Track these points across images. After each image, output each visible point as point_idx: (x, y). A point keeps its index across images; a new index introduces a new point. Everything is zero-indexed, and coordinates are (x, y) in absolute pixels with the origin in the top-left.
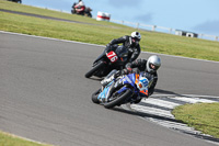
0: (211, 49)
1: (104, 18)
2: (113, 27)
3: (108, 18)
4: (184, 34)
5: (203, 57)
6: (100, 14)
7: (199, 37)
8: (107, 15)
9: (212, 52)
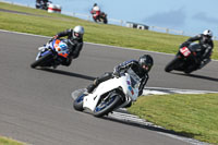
0: (162, 41)
1: (55, 10)
2: (64, 20)
3: (60, 11)
4: (135, 26)
5: (154, 49)
6: (51, 6)
7: (150, 29)
8: (58, 6)
9: (163, 44)
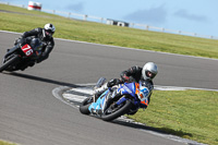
0: (143, 38)
1: (36, 7)
2: (45, 17)
3: (40, 8)
4: (115, 23)
5: (135, 46)
6: (31, 3)
7: (130, 26)
8: (38, 4)
